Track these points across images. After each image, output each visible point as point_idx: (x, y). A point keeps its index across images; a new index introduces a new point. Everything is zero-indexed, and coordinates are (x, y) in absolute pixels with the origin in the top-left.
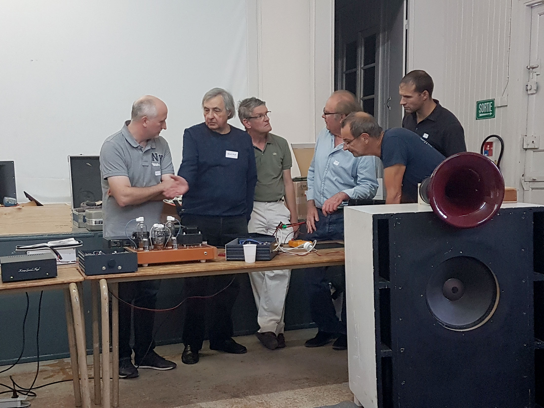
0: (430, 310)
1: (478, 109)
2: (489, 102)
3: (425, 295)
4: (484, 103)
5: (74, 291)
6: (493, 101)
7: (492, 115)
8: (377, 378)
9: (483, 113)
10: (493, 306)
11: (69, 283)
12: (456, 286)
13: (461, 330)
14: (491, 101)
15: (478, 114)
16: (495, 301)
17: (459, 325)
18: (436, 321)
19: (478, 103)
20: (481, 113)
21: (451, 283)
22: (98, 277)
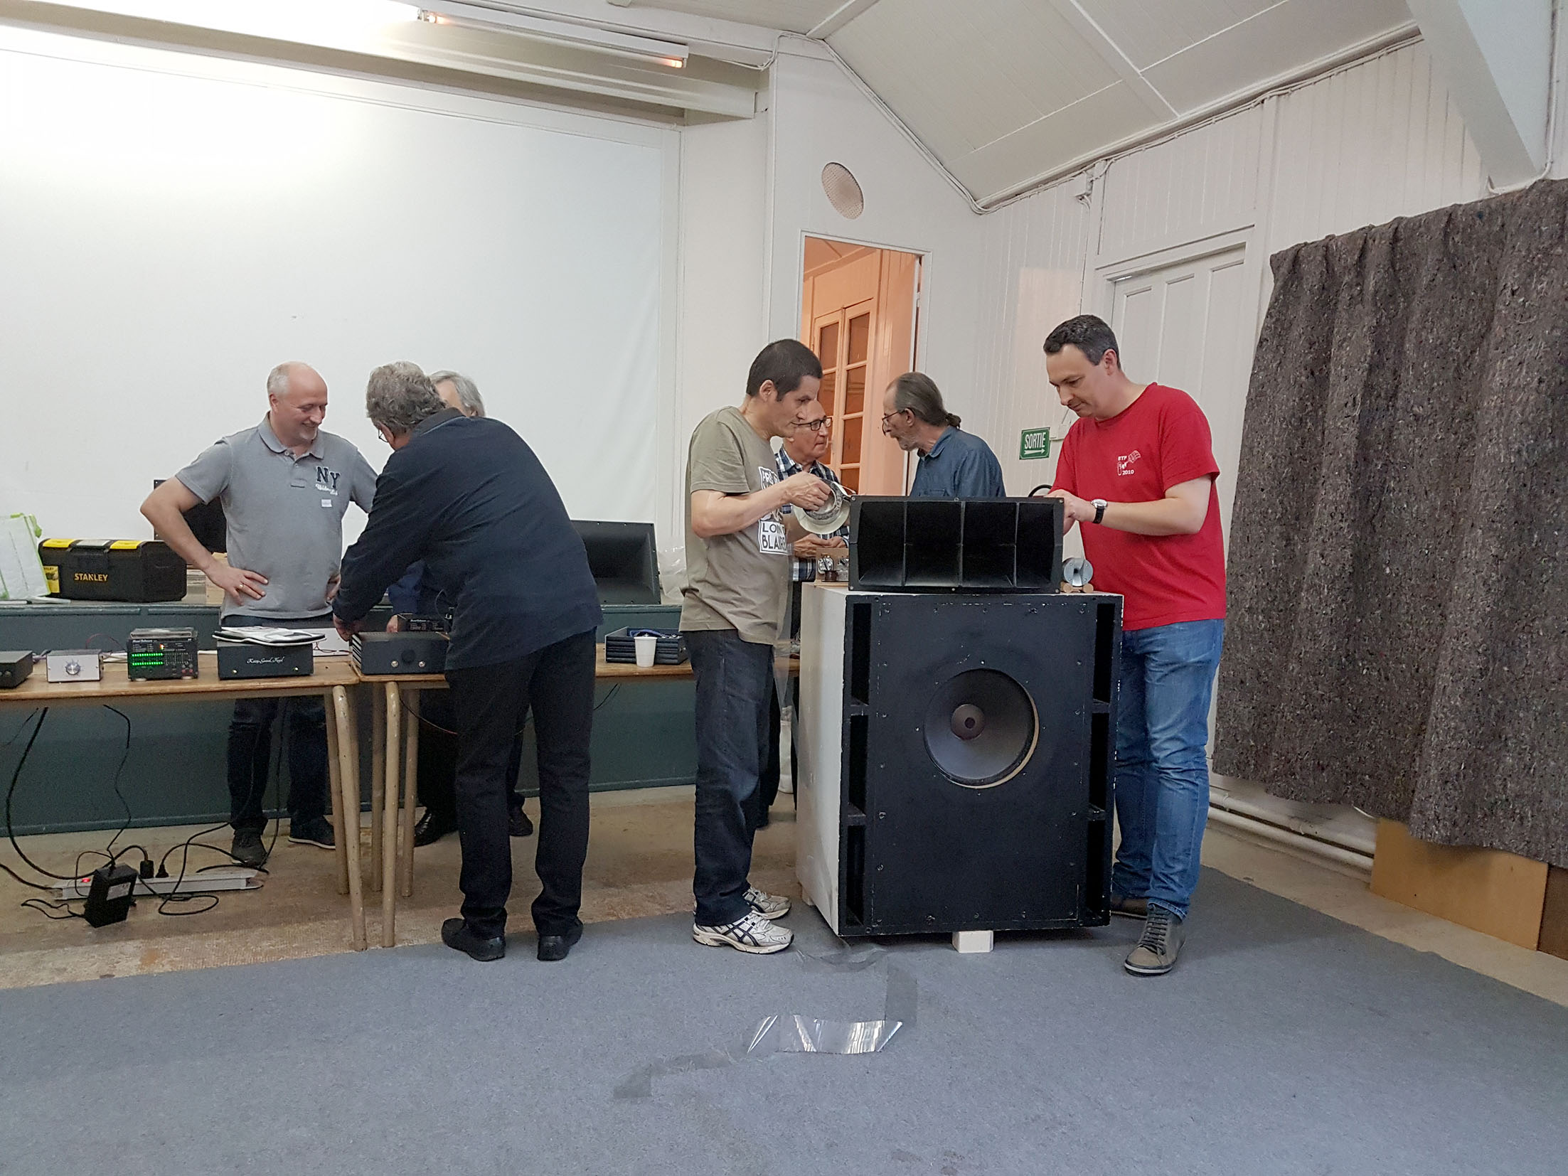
0: (929, 752)
1: (1023, 443)
2: (1041, 431)
3: (922, 729)
4: (1033, 433)
5: (340, 700)
6: (1047, 431)
7: (1044, 453)
8: (839, 858)
9: (1032, 449)
10: (1029, 749)
11: (333, 686)
12: (974, 718)
13: (976, 787)
14: (1044, 431)
15: (1023, 450)
16: (1031, 742)
17: (973, 778)
18: (938, 771)
19: (1024, 433)
20: (1028, 449)
21: (965, 712)
22: (384, 678)
